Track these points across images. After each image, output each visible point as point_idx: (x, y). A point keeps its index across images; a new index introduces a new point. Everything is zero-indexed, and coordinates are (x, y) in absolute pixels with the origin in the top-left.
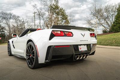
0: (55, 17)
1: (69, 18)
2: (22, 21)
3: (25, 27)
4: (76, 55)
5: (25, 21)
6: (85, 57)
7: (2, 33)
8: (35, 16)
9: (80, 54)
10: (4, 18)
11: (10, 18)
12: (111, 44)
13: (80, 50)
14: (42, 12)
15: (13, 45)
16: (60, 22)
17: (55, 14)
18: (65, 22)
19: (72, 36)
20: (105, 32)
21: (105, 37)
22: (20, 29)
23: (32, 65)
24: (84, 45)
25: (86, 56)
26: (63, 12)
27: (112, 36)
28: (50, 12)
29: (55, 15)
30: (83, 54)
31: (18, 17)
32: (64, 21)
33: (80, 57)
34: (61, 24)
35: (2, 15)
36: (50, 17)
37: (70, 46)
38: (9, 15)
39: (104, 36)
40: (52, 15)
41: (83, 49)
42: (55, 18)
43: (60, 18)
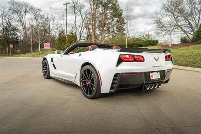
0: (101, 12)
1: (124, 14)
2: (46, 17)
3: (49, 28)
4: (146, 84)
5: (49, 16)
6: (156, 87)
7: (13, 36)
8: (66, 10)
9: (151, 84)
10: (16, 11)
11: (25, 12)
12: (193, 64)
13: (151, 78)
14: (78, 3)
15: (53, 65)
16: (110, 21)
17: (101, 6)
18: (117, 21)
19: (143, 61)
20: (184, 42)
21: (184, 51)
22: (42, 30)
23: (90, 94)
24: (157, 72)
25: (158, 86)
26: (115, 4)
27: (196, 50)
28: (92, 3)
29: (100, 9)
30: (154, 83)
31: (39, 10)
32: (116, 19)
33: (151, 87)
34: (111, 24)
35: (13, 7)
36: (93, 12)
37: (141, 73)
38: (24, 7)
39: (182, 48)
40: (97, 8)
41: (155, 76)
42: (101, 14)
43: (109, 14)
